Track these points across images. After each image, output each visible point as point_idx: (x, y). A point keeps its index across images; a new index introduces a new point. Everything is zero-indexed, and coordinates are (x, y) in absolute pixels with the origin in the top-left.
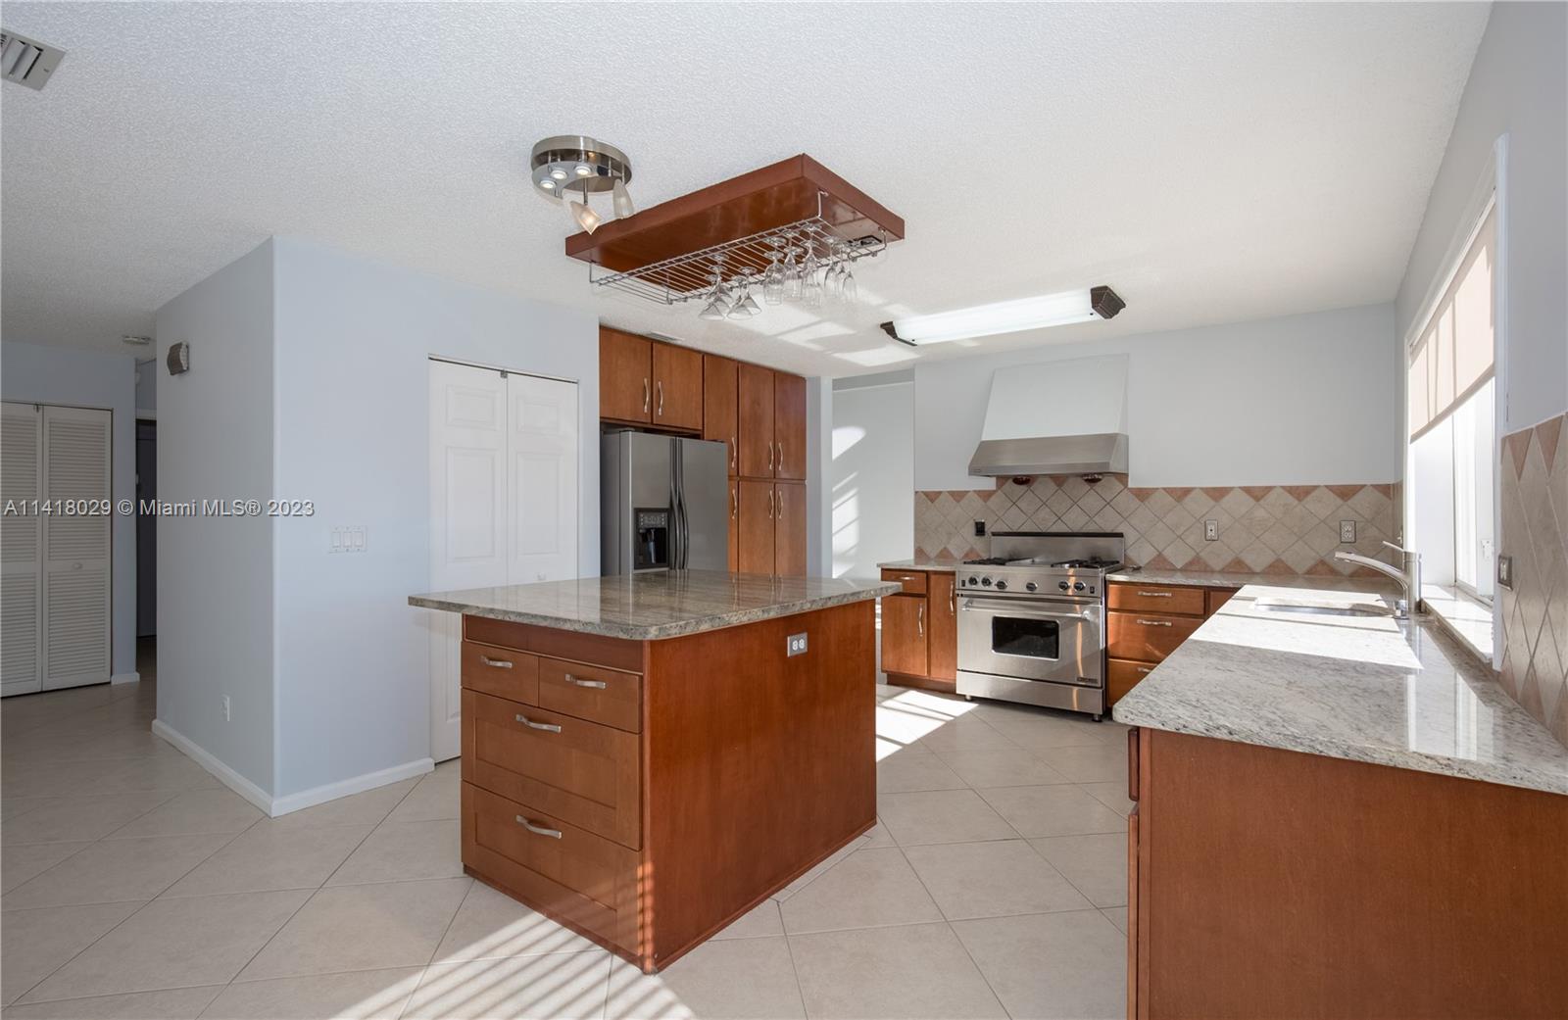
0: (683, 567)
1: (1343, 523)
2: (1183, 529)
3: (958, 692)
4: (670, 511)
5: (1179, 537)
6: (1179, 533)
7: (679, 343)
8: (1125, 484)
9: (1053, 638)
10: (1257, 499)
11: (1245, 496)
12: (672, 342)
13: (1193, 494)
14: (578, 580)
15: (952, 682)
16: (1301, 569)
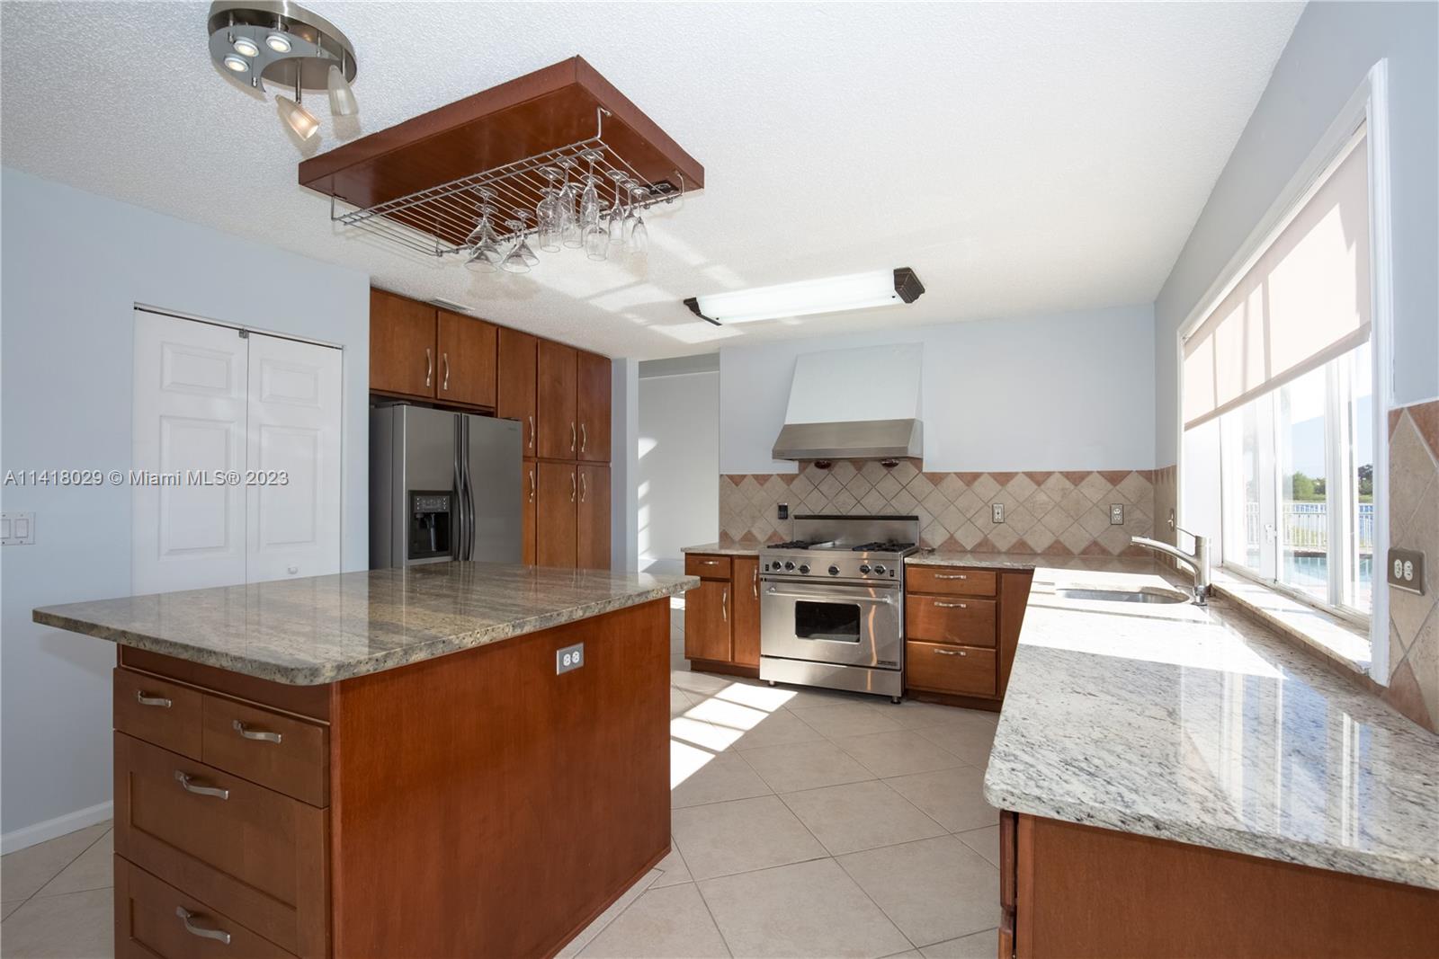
0: (467, 558)
1: (1113, 506)
2: (972, 512)
3: (761, 678)
4: (452, 495)
5: (969, 520)
6: (968, 516)
7: (469, 313)
8: (920, 468)
9: (855, 623)
10: (1039, 484)
11: (1027, 480)
12: (461, 311)
13: (981, 479)
14: (341, 574)
15: (755, 669)
16: (1076, 550)
